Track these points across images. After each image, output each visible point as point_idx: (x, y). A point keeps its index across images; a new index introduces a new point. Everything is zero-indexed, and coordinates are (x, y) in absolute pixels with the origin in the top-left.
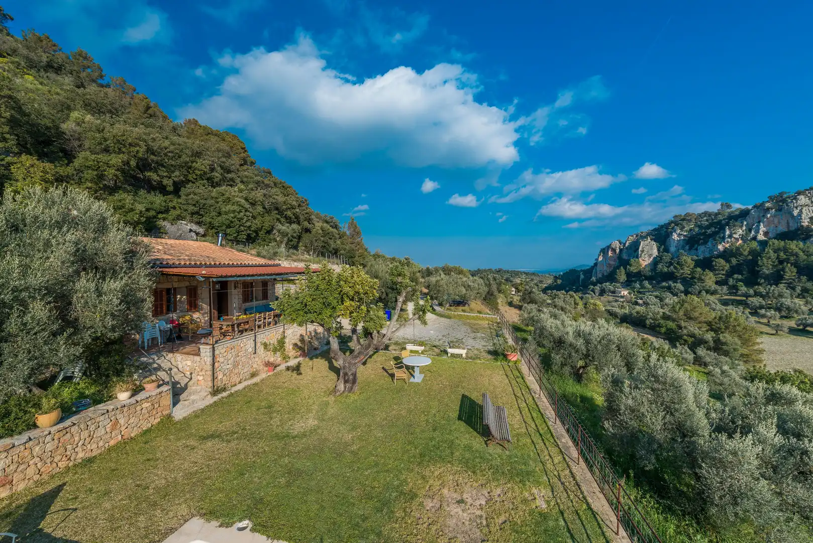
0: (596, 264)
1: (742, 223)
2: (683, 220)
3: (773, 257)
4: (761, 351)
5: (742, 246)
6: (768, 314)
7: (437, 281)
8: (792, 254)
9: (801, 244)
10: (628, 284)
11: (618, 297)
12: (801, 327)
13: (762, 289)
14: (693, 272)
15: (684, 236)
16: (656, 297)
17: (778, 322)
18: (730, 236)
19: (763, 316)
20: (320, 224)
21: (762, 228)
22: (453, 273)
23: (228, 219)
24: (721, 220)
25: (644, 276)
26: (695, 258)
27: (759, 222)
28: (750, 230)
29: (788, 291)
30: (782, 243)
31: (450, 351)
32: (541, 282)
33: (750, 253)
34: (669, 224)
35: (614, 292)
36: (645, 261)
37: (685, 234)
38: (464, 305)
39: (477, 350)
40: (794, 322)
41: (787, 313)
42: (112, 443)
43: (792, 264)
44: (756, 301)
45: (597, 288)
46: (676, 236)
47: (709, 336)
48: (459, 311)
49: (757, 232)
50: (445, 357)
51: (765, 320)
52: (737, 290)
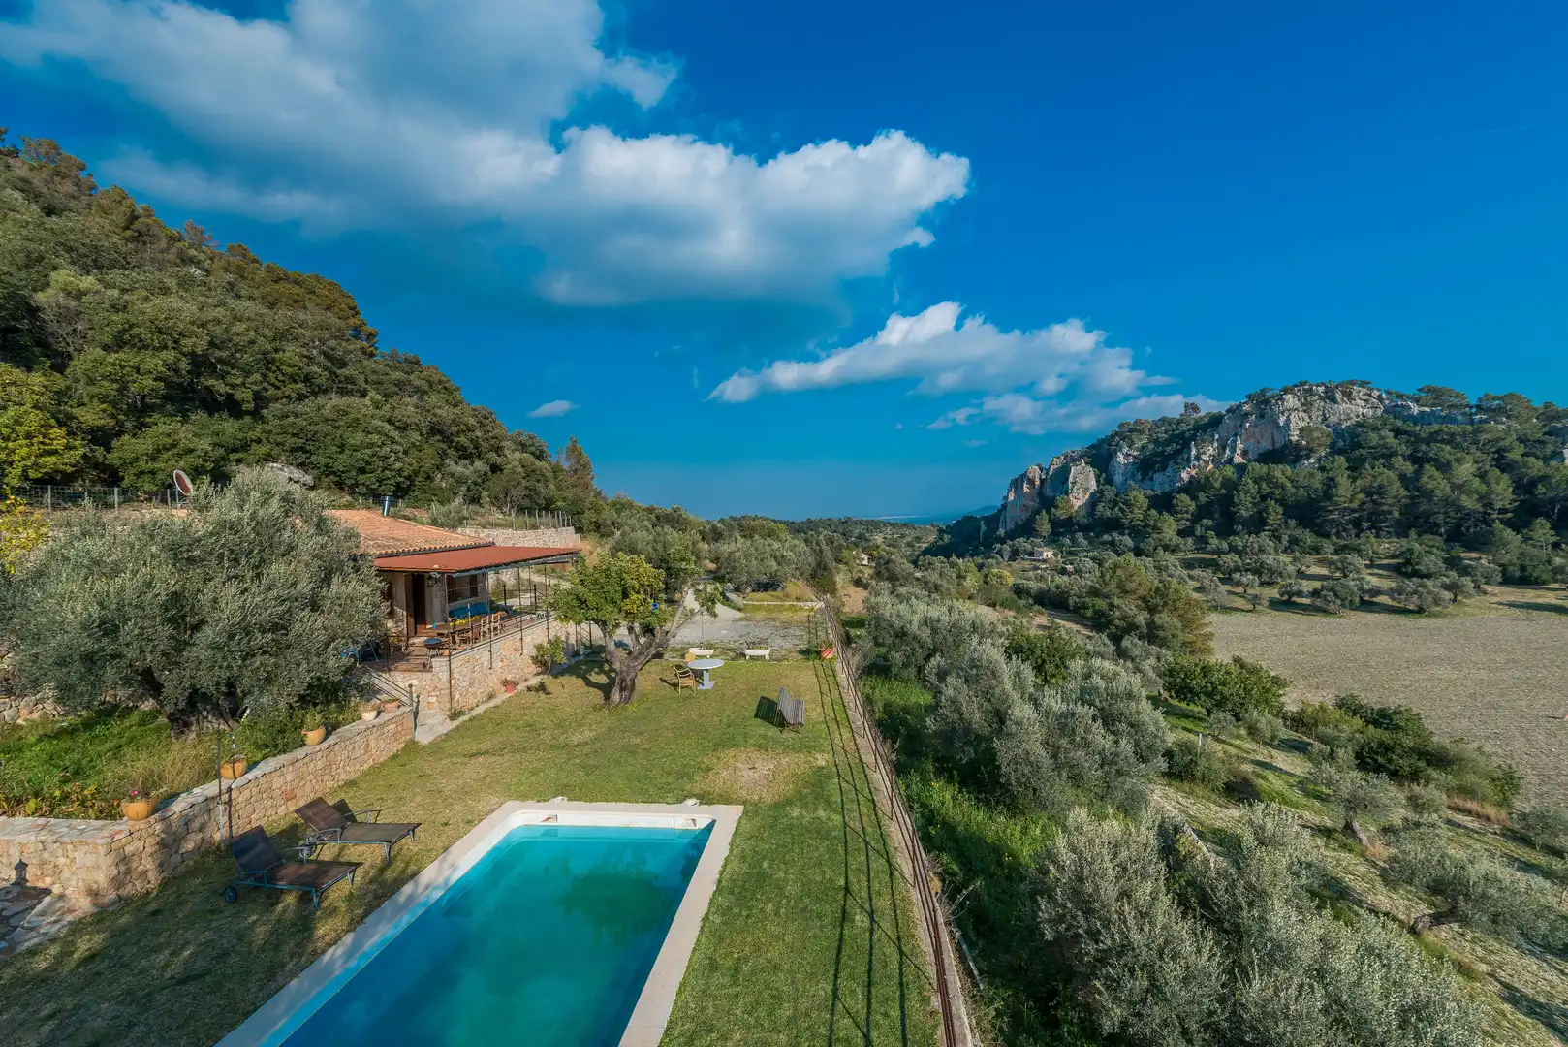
0: (1004, 507)
1: (1213, 436)
2: (1132, 431)
3: (1252, 491)
4: (1211, 636)
5: (1214, 473)
6: (1244, 579)
7: (730, 553)
8: (1277, 485)
9: (1288, 470)
10: (1053, 540)
11: (1039, 561)
12: (1285, 598)
13: (1239, 543)
14: (1146, 517)
15: (1134, 457)
16: (1093, 559)
17: (1257, 591)
18: (1198, 458)
19: (1238, 584)
20: (518, 455)
21: (1240, 446)
22: (757, 537)
23: (363, 459)
24: (1184, 432)
25: (1077, 524)
26: (1150, 493)
27: (1236, 435)
28: (1224, 449)
29: (1271, 543)
30: (1265, 469)
31: (749, 652)
32: (918, 539)
33: (1223, 485)
34: (1112, 437)
35: (1031, 554)
36: (1078, 500)
37: (1135, 453)
38: (775, 590)
39: (786, 650)
40: (1276, 591)
41: (1267, 575)
42: (366, 767)
43: (1277, 501)
44: (1231, 559)
45: (1006, 548)
46: (1122, 456)
47: (1141, 618)
48: (765, 599)
49: (1233, 450)
50: (742, 661)
51: (1240, 590)
52: (1207, 543)
